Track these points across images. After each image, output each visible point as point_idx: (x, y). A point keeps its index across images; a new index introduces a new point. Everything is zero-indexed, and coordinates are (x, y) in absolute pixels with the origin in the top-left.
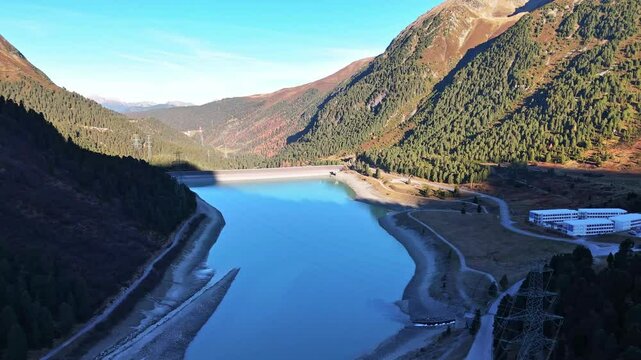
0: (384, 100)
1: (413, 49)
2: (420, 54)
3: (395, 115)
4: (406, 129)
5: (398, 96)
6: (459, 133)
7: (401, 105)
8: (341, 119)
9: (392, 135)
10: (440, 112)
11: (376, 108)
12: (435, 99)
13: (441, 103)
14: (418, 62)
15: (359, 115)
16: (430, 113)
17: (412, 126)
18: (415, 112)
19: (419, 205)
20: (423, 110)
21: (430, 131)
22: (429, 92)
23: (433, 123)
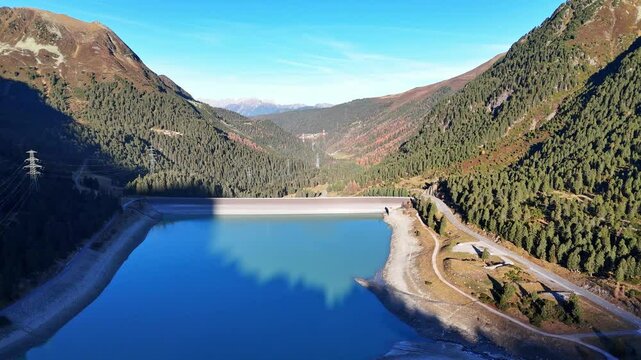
0: (509, 98)
1: (563, 27)
2: (571, 33)
3: (521, 120)
4: (534, 141)
5: (530, 92)
6: (619, 153)
7: (532, 105)
8: (450, 124)
9: (509, 149)
10: (591, 116)
11: (497, 109)
12: (586, 97)
13: (595, 102)
14: (568, 44)
15: (473, 119)
16: (575, 117)
17: (544, 136)
18: (552, 115)
19: (479, 332)
20: (565, 113)
21: (570, 147)
22: (580, 87)
23: (575, 135)
